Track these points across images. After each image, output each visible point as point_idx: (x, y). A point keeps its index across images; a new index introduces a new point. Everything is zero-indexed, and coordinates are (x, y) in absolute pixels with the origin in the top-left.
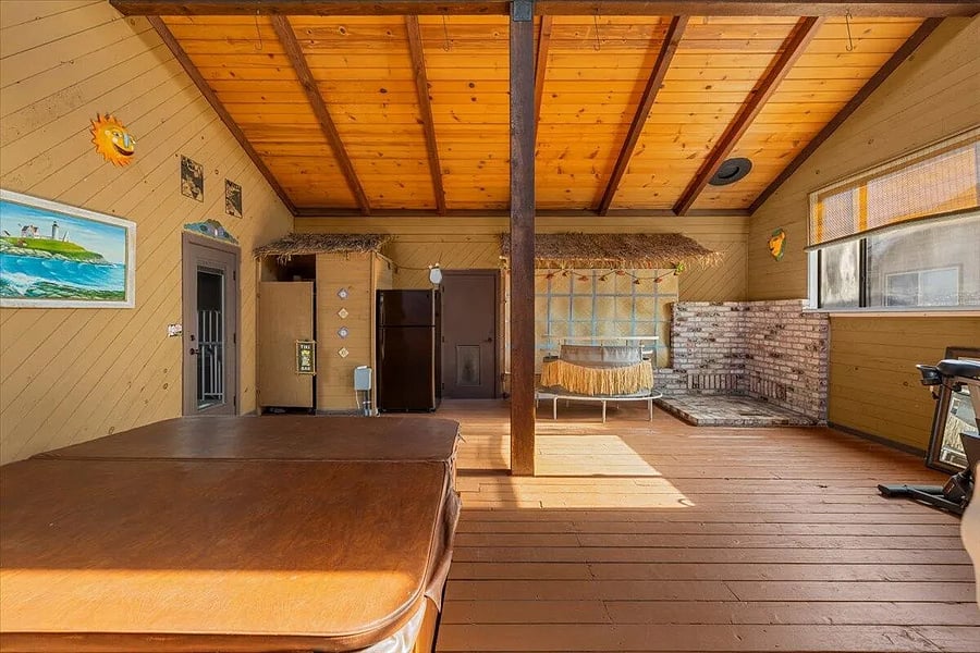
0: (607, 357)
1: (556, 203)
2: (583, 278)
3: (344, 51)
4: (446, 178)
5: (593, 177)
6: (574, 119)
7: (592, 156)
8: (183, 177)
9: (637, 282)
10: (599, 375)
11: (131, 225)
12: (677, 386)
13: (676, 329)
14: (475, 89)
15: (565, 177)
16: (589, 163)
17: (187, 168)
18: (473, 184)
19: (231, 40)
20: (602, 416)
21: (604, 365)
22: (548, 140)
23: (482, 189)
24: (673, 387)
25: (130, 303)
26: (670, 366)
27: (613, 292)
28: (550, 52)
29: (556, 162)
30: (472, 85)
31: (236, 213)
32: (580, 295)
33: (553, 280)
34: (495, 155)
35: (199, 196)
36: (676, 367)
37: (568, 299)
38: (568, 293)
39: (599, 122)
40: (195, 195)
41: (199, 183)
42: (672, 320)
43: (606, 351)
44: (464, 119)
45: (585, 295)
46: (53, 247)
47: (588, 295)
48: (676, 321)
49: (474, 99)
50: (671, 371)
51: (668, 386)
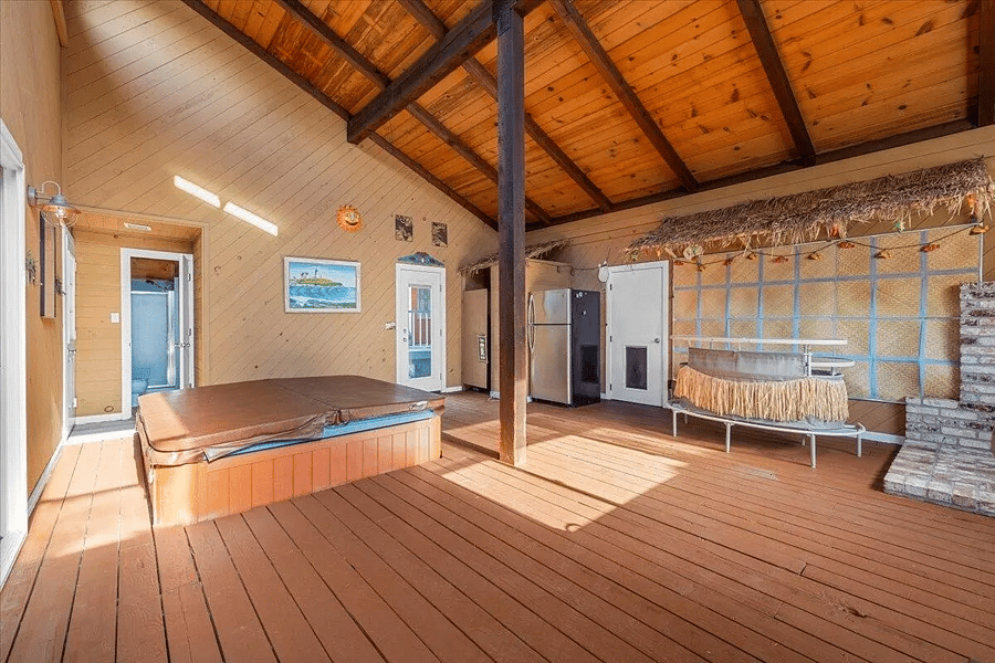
0: (743, 367)
1: (732, 166)
2: (779, 259)
3: (457, 109)
4: (592, 175)
5: (758, 121)
6: (674, 71)
7: (735, 97)
8: (397, 228)
9: (878, 256)
10: (731, 391)
11: (358, 265)
12: (972, 433)
13: (965, 331)
14: (556, 91)
15: (718, 135)
16: (738, 107)
17: (400, 223)
18: (620, 174)
19: (409, 132)
20: (725, 443)
21: (740, 377)
22: (661, 103)
23: (633, 176)
24: (960, 433)
25: (358, 310)
26: (955, 396)
27: (832, 275)
28: (590, 25)
29: (691, 123)
30: (551, 89)
31: (442, 244)
32: (775, 283)
33: (733, 266)
34: (618, 139)
35: (410, 239)
36: (965, 398)
37: (756, 289)
38: (756, 280)
39: (707, 58)
40: (406, 238)
41: (409, 230)
42: (958, 314)
43: (741, 359)
44: (566, 119)
45: (780, 283)
46: (316, 282)
47: (786, 282)
48: (965, 317)
49: (561, 99)
50: (955, 404)
51: (945, 430)
